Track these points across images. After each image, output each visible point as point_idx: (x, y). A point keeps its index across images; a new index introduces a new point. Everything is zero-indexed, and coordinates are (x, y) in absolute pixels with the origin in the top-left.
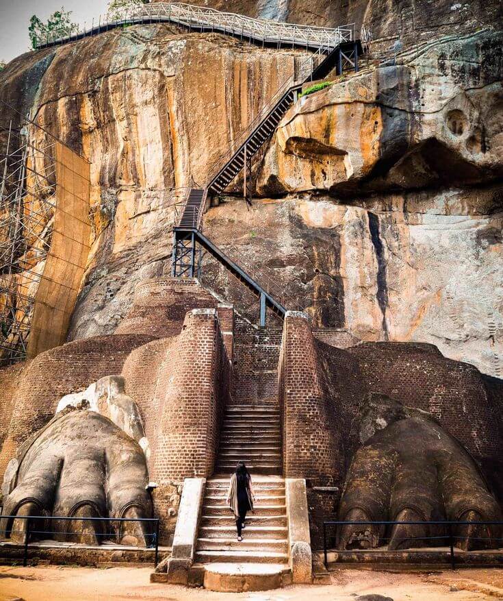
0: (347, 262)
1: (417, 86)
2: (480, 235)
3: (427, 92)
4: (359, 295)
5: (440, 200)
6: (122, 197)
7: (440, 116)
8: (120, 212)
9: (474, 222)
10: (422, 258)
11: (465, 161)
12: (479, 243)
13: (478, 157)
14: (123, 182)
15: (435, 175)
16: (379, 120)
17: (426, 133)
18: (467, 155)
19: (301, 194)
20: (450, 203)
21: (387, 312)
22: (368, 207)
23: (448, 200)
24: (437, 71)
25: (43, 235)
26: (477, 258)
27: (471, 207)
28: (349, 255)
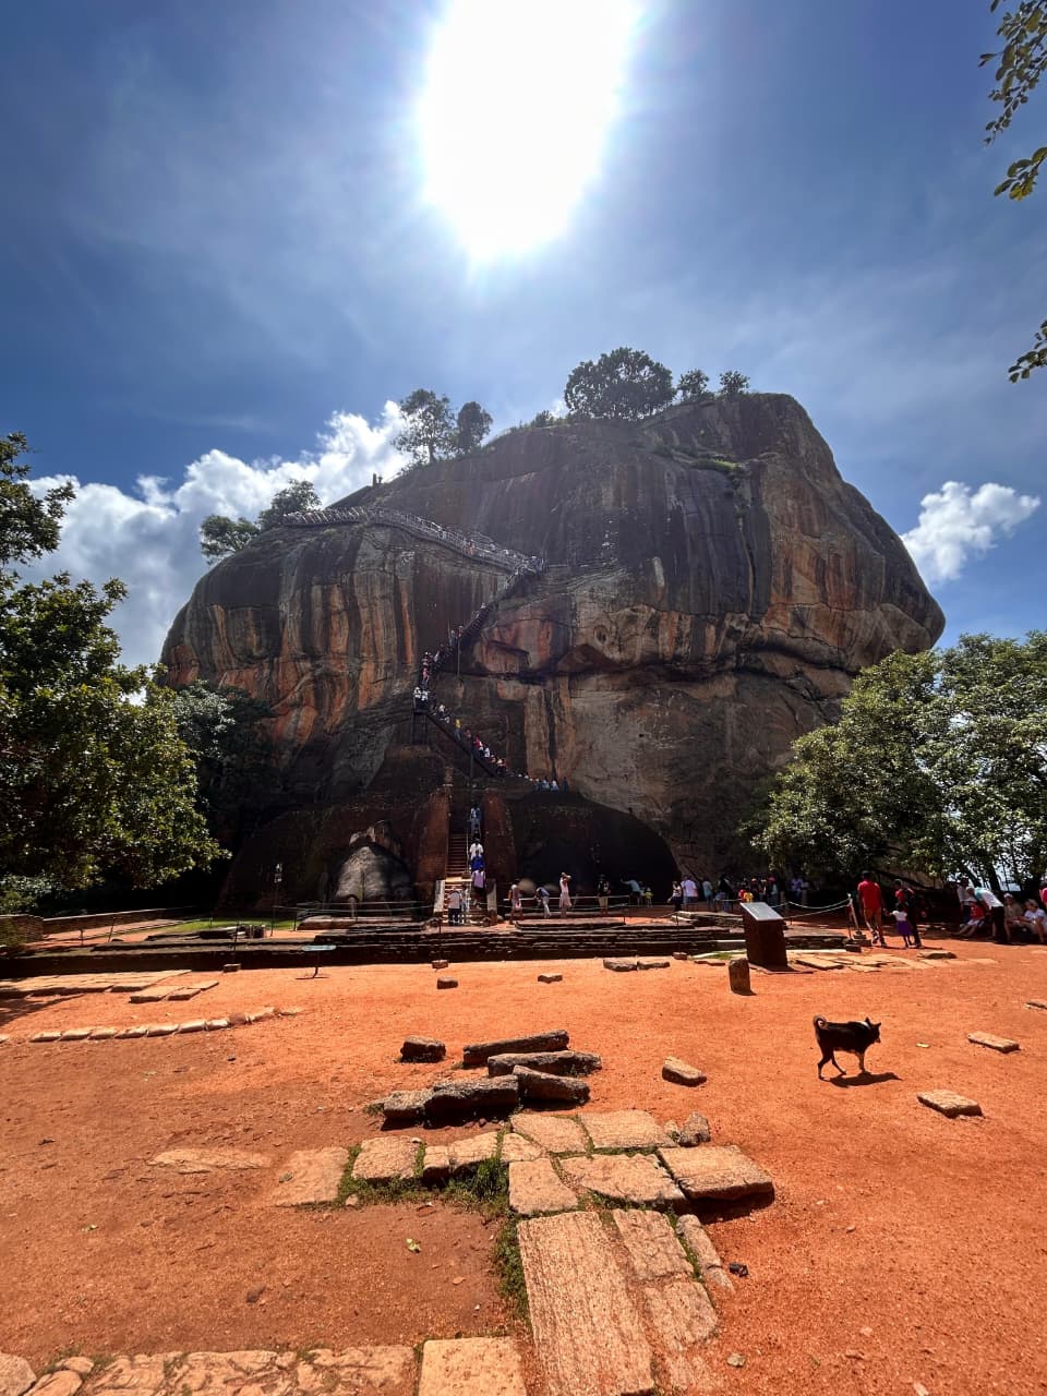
0: (528, 725)
1: (575, 609)
2: (619, 705)
3: (583, 613)
4: (537, 748)
5: (593, 680)
6: (364, 666)
7: (590, 630)
8: (362, 677)
9: (615, 696)
10: (579, 720)
11: (607, 659)
12: (618, 710)
13: (616, 655)
14: (365, 654)
15: (589, 663)
16: (550, 629)
17: (581, 641)
18: (608, 655)
19: (498, 676)
20: (600, 683)
21: (557, 762)
22: (544, 685)
23: (598, 680)
24: (588, 600)
25: (297, 688)
26: (617, 722)
27: (613, 685)
28: (530, 720)
